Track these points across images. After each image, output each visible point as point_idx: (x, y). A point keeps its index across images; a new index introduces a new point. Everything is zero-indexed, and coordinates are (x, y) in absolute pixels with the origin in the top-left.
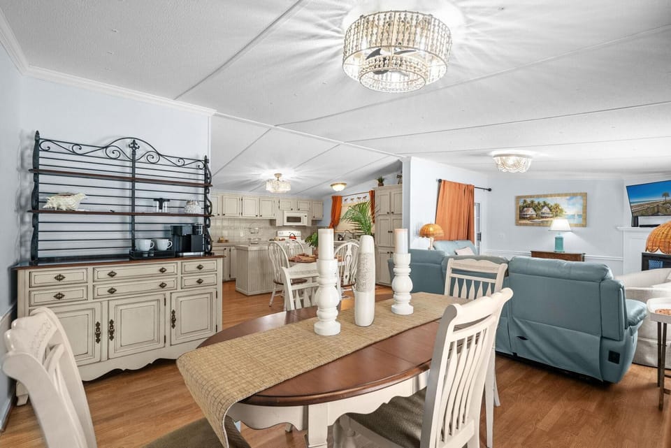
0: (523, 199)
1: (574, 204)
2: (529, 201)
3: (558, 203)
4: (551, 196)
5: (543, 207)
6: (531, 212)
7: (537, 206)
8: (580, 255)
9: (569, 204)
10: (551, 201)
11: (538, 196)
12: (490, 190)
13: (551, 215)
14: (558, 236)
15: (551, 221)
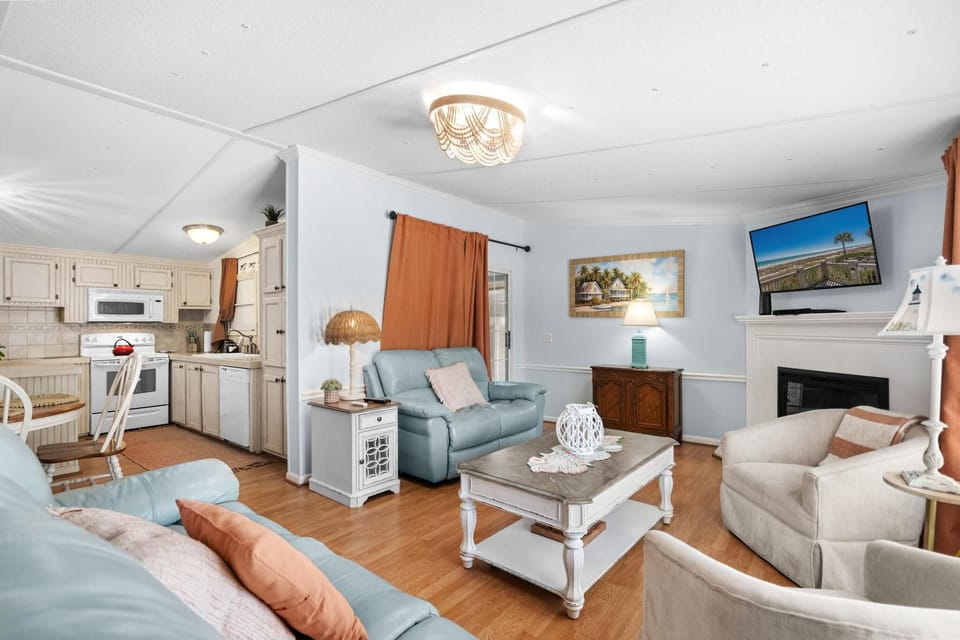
0: (580, 266)
1: (663, 273)
2: (590, 268)
3: (638, 271)
4: (626, 257)
5: (613, 279)
6: (593, 289)
7: (603, 278)
8: (673, 372)
9: (655, 274)
10: (627, 268)
11: (606, 259)
12: (527, 249)
13: (626, 296)
14: (637, 335)
15: (626, 307)
